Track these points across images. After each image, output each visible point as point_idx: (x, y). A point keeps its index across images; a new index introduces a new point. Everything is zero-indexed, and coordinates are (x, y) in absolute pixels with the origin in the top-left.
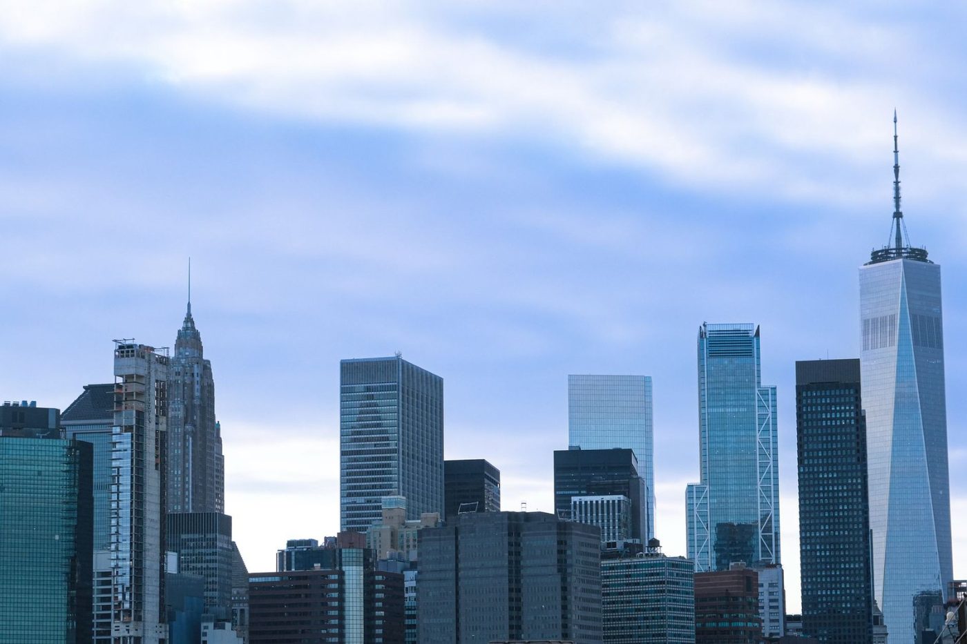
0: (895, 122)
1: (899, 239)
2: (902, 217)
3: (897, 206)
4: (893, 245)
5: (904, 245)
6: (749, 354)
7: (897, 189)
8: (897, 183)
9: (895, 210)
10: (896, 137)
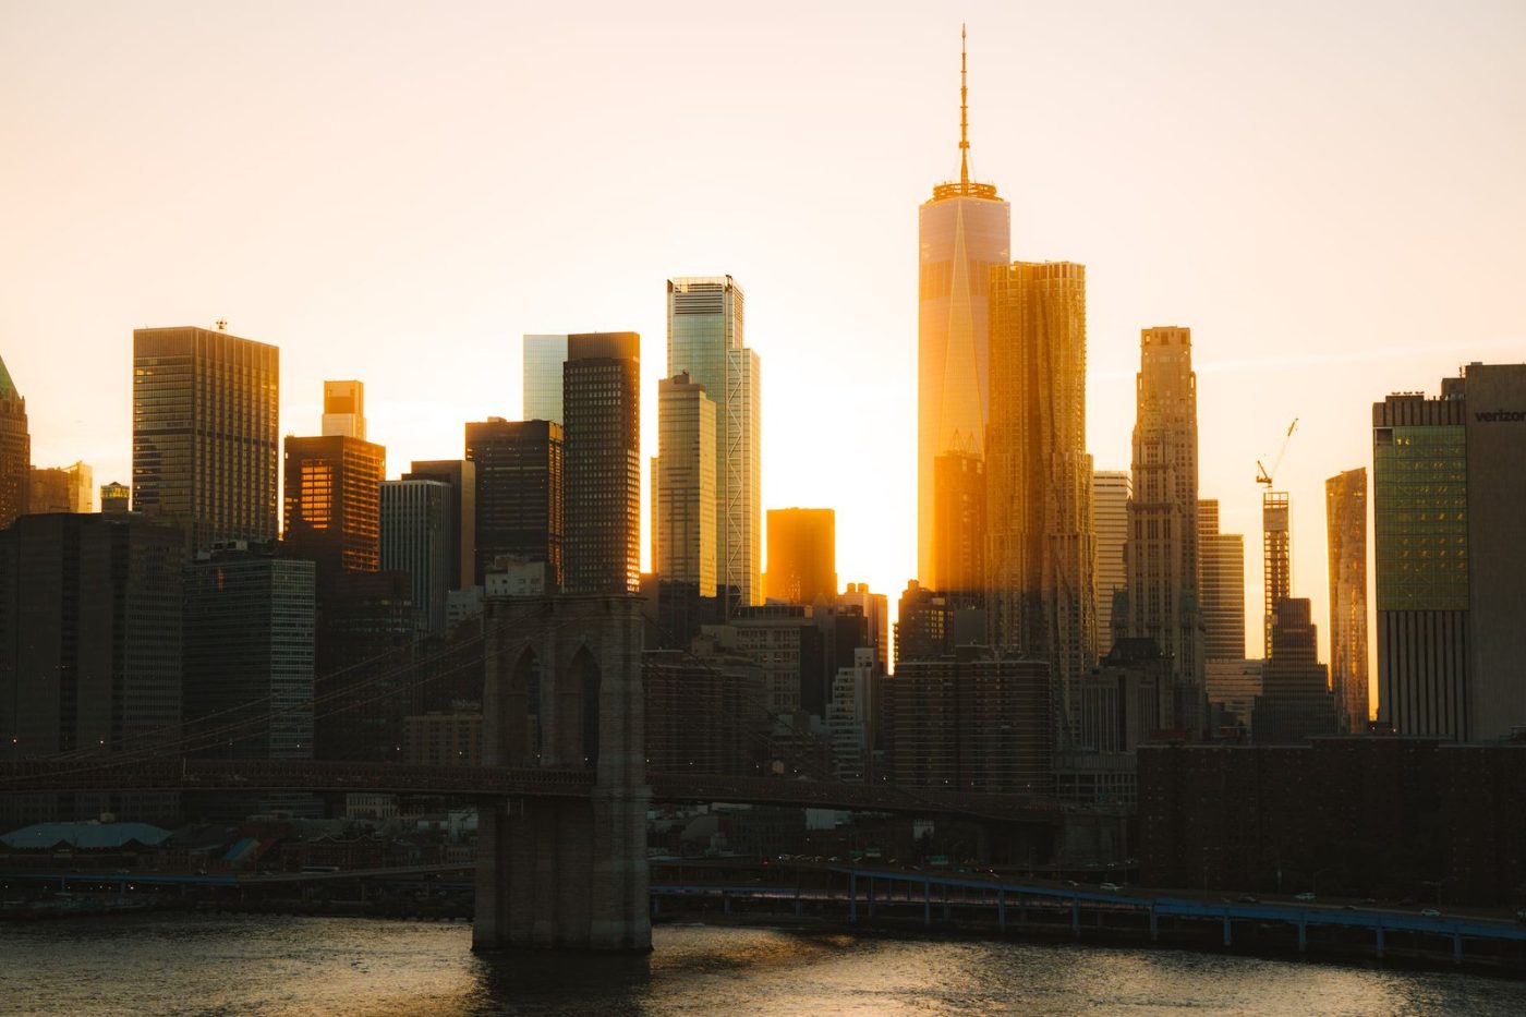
0: (964, 37)
1: (964, 171)
2: (968, 147)
3: (964, 134)
4: (957, 179)
5: (972, 179)
6: (717, 311)
7: (964, 115)
8: (964, 108)
9: (961, 140)
10: (964, 54)
